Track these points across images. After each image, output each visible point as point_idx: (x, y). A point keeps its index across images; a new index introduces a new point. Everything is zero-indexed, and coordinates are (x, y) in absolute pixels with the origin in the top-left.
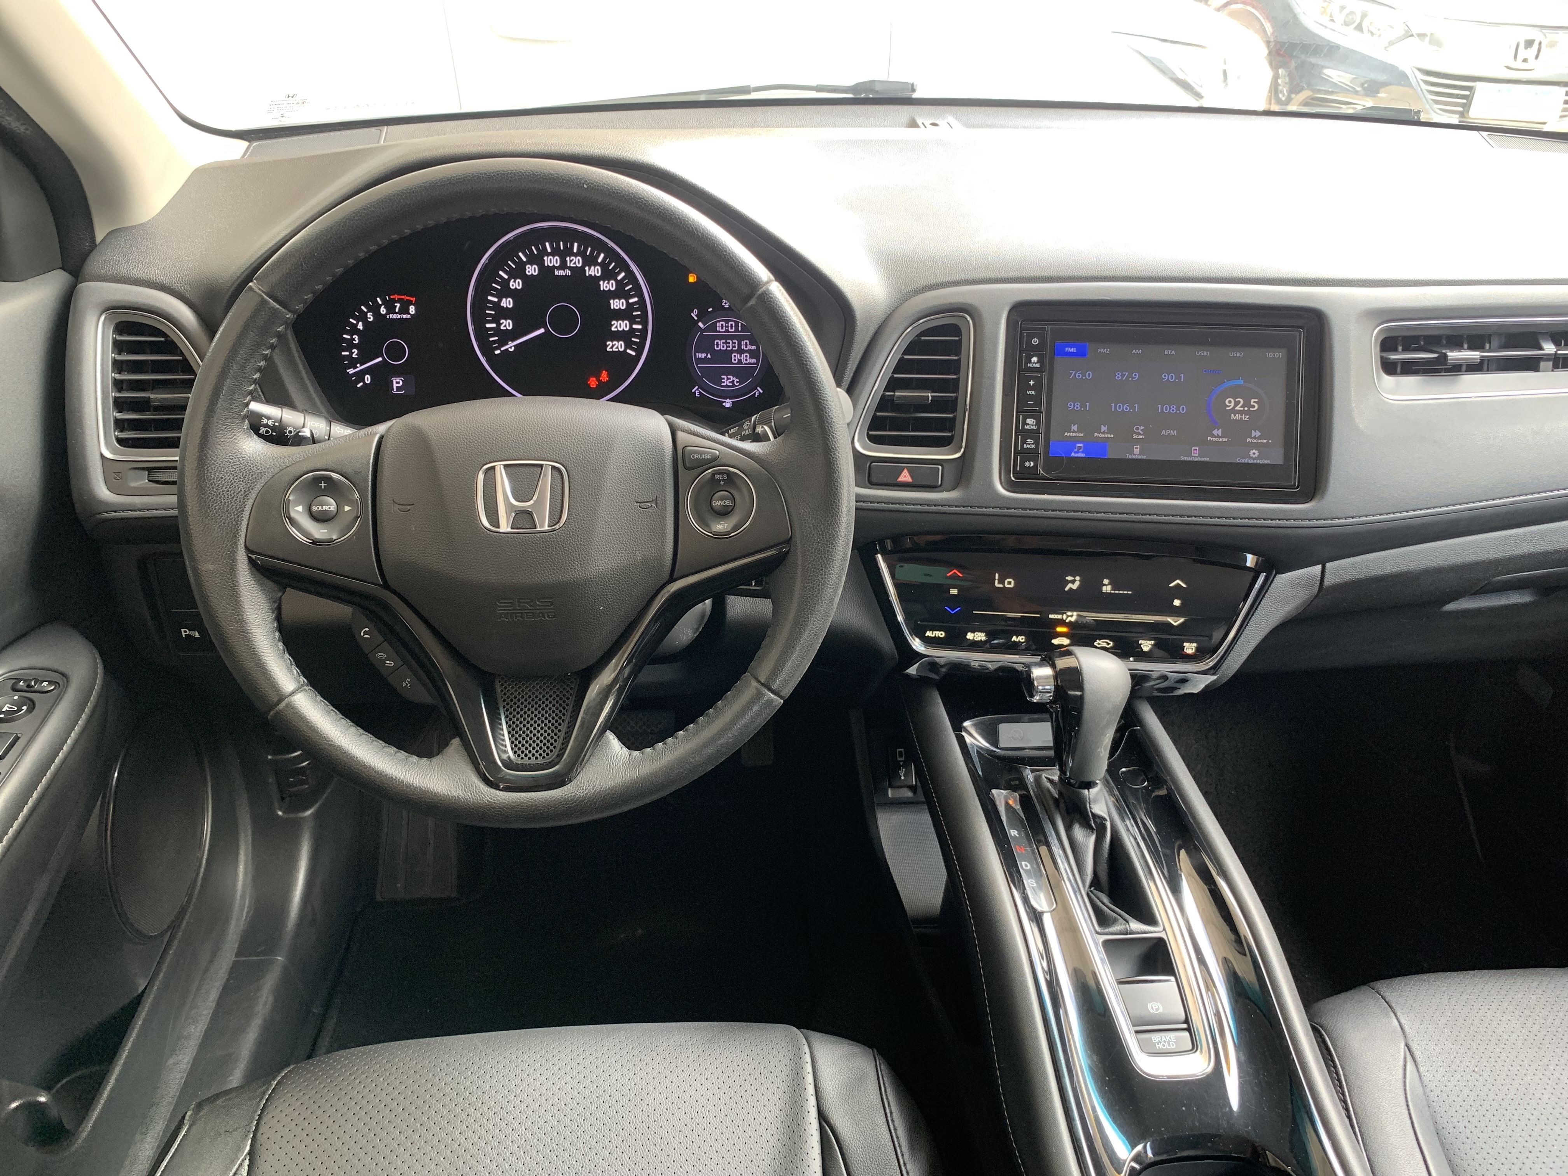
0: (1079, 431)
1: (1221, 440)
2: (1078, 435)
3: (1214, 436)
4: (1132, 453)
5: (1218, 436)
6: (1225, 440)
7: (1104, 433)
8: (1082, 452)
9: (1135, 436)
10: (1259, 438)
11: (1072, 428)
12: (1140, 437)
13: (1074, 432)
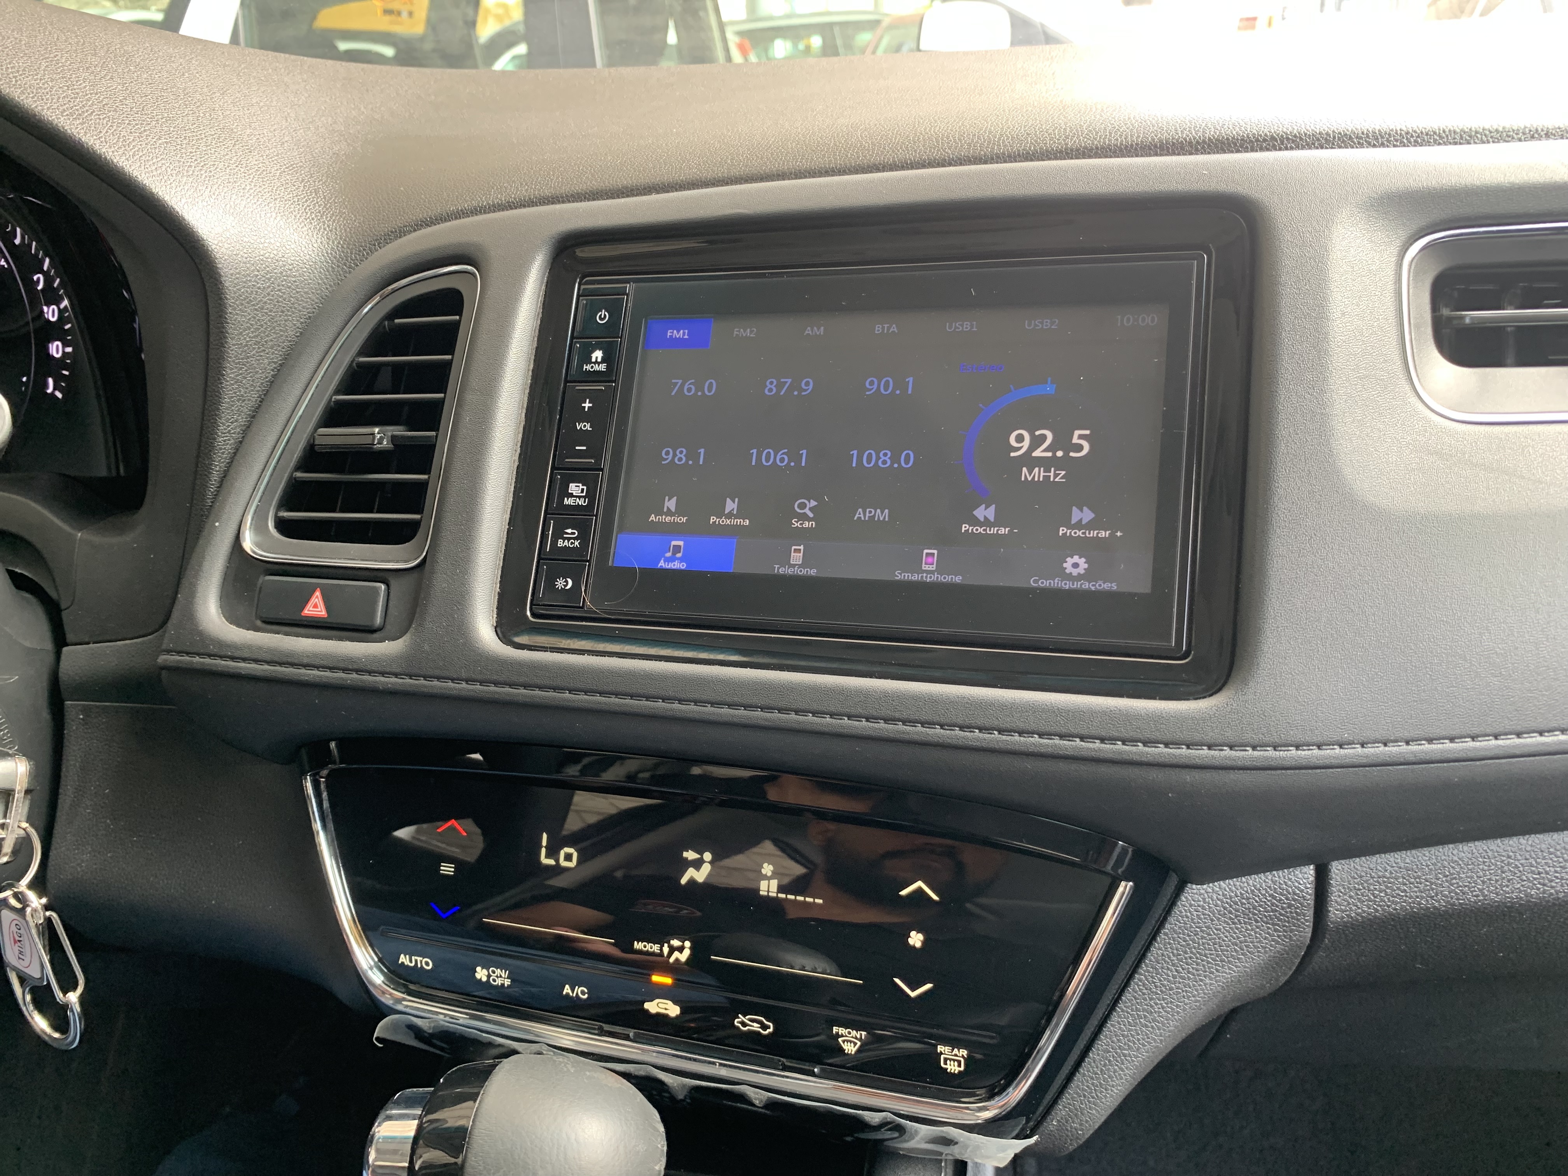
0: (679, 512)
1: (993, 531)
2: (677, 520)
3: (975, 522)
4: (786, 562)
5: (987, 523)
6: (1003, 531)
7: (730, 516)
8: (681, 560)
9: (796, 524)
10: (1091, 526)
11: (667, 504)
12: (806, 524)
13: (669, 513)
